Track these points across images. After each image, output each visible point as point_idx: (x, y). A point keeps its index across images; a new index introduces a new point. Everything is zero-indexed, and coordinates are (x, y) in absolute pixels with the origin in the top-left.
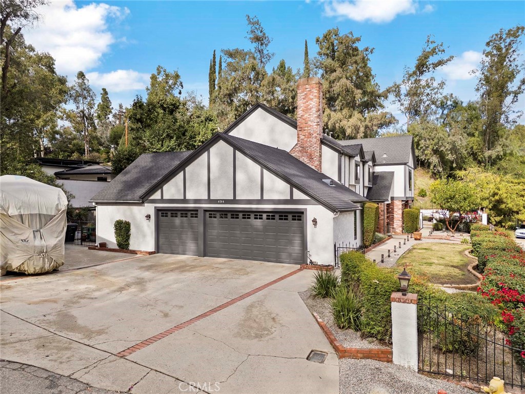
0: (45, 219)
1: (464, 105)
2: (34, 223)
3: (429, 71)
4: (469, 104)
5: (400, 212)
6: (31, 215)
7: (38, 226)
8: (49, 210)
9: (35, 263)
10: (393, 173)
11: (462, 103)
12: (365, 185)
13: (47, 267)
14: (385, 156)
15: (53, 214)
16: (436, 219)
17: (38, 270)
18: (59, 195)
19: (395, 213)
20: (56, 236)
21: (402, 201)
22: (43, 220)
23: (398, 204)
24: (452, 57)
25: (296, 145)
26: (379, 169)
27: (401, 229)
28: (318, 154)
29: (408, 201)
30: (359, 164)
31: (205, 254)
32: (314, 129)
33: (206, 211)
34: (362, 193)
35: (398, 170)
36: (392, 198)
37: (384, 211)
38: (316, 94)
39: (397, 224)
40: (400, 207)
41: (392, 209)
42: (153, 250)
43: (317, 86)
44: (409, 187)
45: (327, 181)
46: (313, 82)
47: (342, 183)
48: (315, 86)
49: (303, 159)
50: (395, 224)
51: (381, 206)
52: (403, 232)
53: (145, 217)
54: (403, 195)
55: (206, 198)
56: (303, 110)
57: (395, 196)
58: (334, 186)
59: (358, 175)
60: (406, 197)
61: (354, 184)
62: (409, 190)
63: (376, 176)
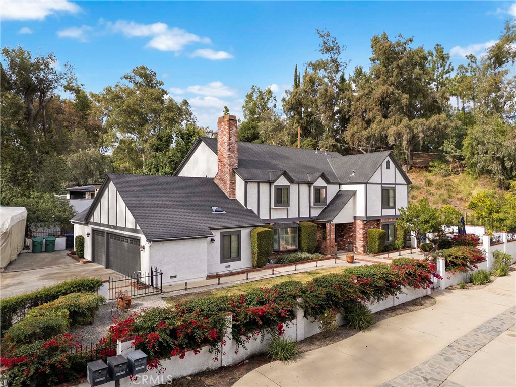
3: (508, 62)
5: (361, 232)
10: (355, 192)
12: (312, 205)
14: (353, 174)
16: (429, 239)
19: (357, 232)
21: (364, 221)
25: (217, 174)
26: (344, 188)
27: (362, 249)
28: (229, 182)
29: (379, 220)
30: (287, 188)
31: (108, 266)
32: (226, 161)
33: (108, 234)
34: (305, 214)
35: (360, 189)
36: (355, 218)
37: (330, 231)
38: (227, 130)
39: (359, 244)
40: (362, 226)
41: (355, 229)
42: (91, 260)
43: (228, 123)
44: (383, 205)
45: (214, 208)
46: (226, 120)
47: (249, 208)
48: (227, 123)
49: (221, 186)
50: (357, 244)
51: (328, 226)
52: (364, 252)
53: (87, 235)
54: (363, 215)
55: (107, 224)
56: (220, 144)
57: (358, 215)
58: (224, 212)
59: (284, 199)
60: (367, 217)
61: (274, 207)
62: (382, 208)
63: (339, 195)
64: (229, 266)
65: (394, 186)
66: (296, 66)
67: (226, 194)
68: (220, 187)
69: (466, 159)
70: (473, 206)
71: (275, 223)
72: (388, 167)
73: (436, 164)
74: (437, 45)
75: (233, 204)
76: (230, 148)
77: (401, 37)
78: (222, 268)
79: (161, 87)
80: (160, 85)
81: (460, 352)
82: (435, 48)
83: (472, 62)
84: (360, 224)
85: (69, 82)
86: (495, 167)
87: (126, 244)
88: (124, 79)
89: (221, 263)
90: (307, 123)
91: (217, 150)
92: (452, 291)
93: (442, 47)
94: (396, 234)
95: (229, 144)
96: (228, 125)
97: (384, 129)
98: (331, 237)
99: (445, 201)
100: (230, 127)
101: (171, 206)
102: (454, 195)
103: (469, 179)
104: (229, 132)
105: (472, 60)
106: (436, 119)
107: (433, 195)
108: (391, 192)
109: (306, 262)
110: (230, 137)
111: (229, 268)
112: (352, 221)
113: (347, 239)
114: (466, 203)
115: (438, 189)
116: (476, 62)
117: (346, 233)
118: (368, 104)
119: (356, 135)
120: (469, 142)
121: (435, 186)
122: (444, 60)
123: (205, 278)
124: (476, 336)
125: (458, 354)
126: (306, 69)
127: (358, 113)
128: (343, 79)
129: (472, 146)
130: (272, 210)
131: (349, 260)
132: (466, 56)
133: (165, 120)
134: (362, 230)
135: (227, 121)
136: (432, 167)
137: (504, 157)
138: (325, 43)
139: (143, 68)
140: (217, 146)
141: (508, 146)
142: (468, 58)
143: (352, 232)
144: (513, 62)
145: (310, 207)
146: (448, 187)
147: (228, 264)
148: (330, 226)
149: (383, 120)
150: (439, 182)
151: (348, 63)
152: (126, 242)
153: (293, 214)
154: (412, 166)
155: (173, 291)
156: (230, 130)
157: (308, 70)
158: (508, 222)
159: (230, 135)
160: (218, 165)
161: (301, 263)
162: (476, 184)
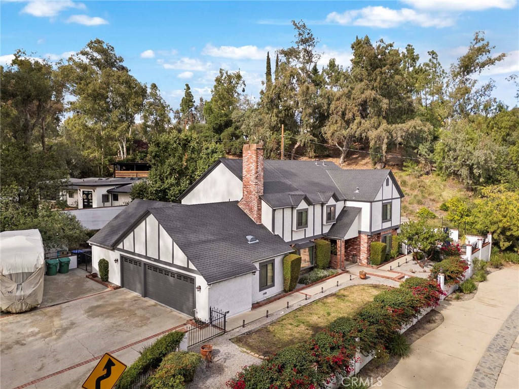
0: (26, 276)
1: (510, 109)
2: (19, 279)
3: (475, 71)
4: (514, 109)
5: (366, 245)
6: (17, 274)
7: (21, 281)
8: (30, 269)
9: (16, 307)
10: (360, 209)
11: (508, 107)
12: (324, 224)
13: (24, 309)
14: (357, 191)
15: (32, 271)
17: (18, 311)
18: (38, 257)
19: (361, 245)
20: (33, 286)
21: (368, 235)
22: (25, 276)
23: (364, 238)
24: (504, 55)
25: (242, 199)
26: (349, 204)
27: (366, 261)
28: (256, 209)
29: (380, 234)
30: (306, 211)
31: (145, 295)
32: (253, 188)
33: (145, 264)
34: (318, 232)
35: (365, 207)
36: (360, 232)
37: (340, 247)
38: (254, 159)
39: (363, 256)
40: (366, 241)
41: (360, 242)
42: (120, 285)
43: (256, 152)
44: (383, 220)
45: (249, 237)
46: (253, 149)
47: (276, 233)
48: (254, 152)
49: (247, 211)
50: (361, 256)
51: (339, 242)
52: (368, 264)
53: (115, 261)
54: (368, 230)
55: (145, 255)
56: (246, 171)
57: (362, 230)
58: (257, 241)
59: (304, 221)
60: (372, 233)
61: (295, 230)
62: (383, 222)
63: (345, 211)
64: (266, 293)
65: (391, 201)
66: (268, 53)
67: (253, 219)
68: (245, 211)
69: (437, 163)
70: (445, 208)
71: (296, 244)
72: (387, 184)
73: (409, 164)
74: (409, 45)
75: (261, 231)
76: (257, 176)
77: (383, 42)
78: (260, 297)
79: (121, 64)
80: (120, 62)
81: (487, 376)
82: (406, 48)
83: (433, 57)
84: (364, 239)
85: (17, 55)
86: (464, 172)
87: (171, 279)
88: (80, 56)
89: (260, 291)
90: (285, 117)
91: (242, 177)
92: (450, 302)
93: (413, 47)
94: (392, 244)
95: (257, 172)
96: (256, 155)
97: (364, 130)
98: (342, 253)
99: (420, 202)
100: (257, 156)
101: (213, 241)
102: (427, 195)
103: (439, 179)
104: (257, 161)
105: (434, 56)
106: (413, 125)
107: (408, 195)
108: (389, 207)
109: (324, 280)
110: (257, 166)
111: (266, 295)
112: (357, 235)
113: (351, 251)
114: (438, 204)
115: (412, 189)
116: (437, 59)
117: (350, 246)
118: (347, 104)
119: (336, 134)
120: (441, 147)
121: (409, 187)
122: (414, 61)
123: (250, 309)
124: (492, 357)
125: (486, 378)
126: (278, 57)
127: (337, 112)
128: (315, 70)
129: (444, 151)
130: (293, 232)
131: (362, 277)
132: (428, 52)
133: (134, 106)
134: (366, 244)
135: (255, 150)
136: (405, 166)
137: (473, 164)
138: (300, 34)
139: (98, 42)
140: (242, 172)
141: (479, 157)
142: (430, 54)
143: (357, 245)
144: (480, 72)
145: (322, 225)
146: (422, 188)
147: (264, 291)
148: (341, 243)
149: (363, 121)
150: (414, 183)
151: (322, 55)
152: (171, 276)
153: (309, 234)
154: (385, 164)
155: (233, 330)
156: (257, 159)
157: (280, 58)
158: (478, 226)
159: (257, 163)
160: (243, 190)
161: (321, 282)
162: (445, 186)
